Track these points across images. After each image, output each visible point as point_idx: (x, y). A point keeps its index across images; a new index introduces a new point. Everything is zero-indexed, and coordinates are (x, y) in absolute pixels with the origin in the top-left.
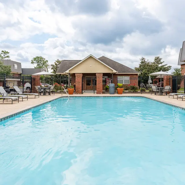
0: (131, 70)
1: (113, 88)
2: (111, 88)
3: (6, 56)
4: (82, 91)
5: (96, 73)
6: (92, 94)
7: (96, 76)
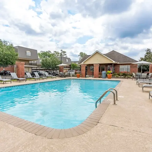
0: (131, 60)
1: (104, 74)
2: (103, 74)
3: (64, 54)
4: (86, 76)
5: (93, 64)
6: (91, 78)
7: (93, 66)
